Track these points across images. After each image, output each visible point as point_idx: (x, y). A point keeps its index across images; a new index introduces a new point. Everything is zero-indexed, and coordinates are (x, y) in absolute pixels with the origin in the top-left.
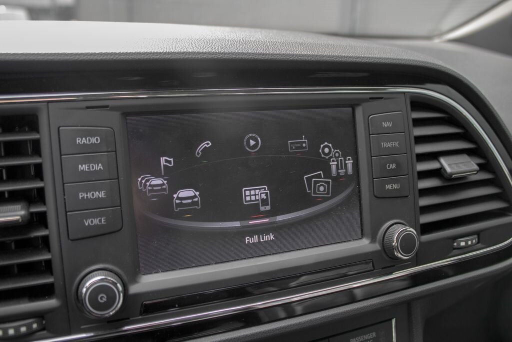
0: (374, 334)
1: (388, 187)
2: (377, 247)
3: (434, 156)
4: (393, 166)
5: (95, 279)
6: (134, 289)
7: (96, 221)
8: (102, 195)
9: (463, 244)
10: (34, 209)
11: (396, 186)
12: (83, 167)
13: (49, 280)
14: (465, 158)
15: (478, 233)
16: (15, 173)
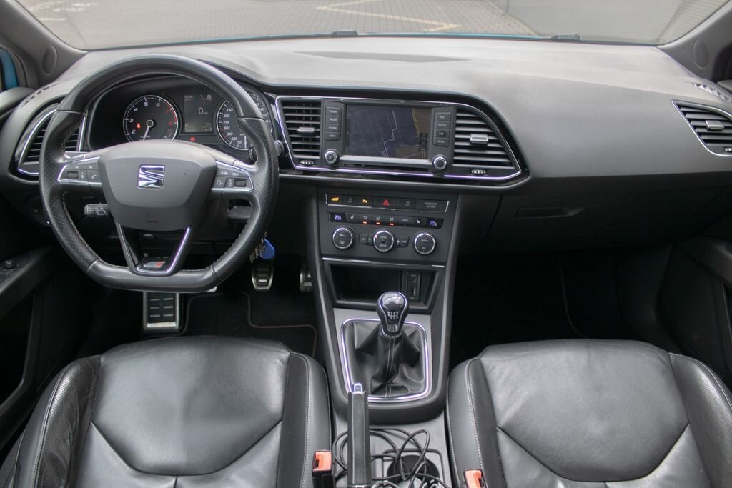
0: (437, 204)
1: (439, 141)
2: (431, 164)
3: (469, 133)
4: (442, 134)
5: (330, 152)
6: (341, 158)
7: (333, 136)
8: (335, 128)
9: (475, 172)
10: (317, 130)
11: (443, 142)
12: (331, 119)
13: (318, 151)
14: (485, 136)
15: (486, 170)
16: (314, 119)
